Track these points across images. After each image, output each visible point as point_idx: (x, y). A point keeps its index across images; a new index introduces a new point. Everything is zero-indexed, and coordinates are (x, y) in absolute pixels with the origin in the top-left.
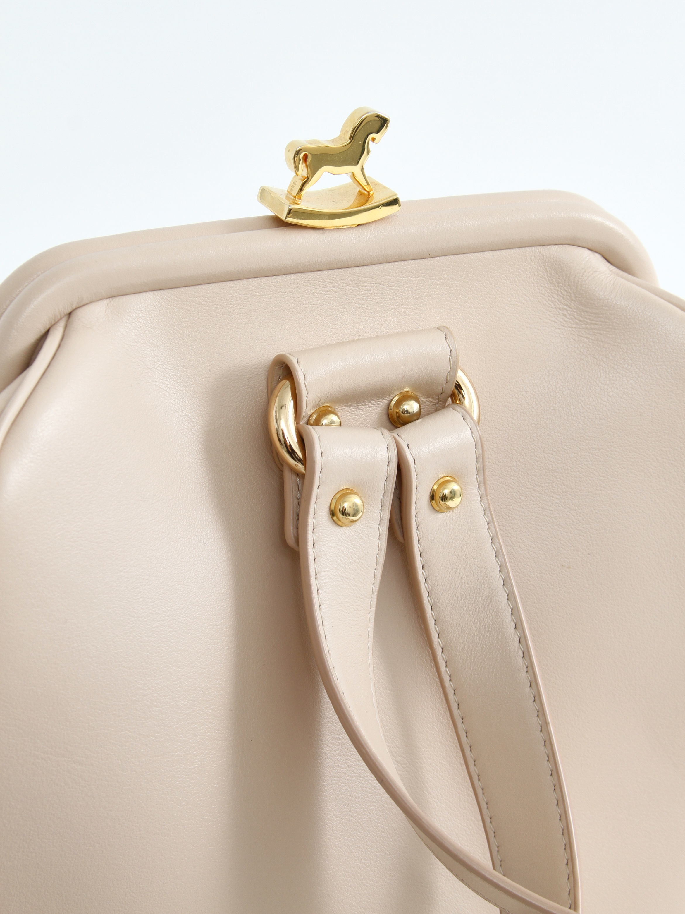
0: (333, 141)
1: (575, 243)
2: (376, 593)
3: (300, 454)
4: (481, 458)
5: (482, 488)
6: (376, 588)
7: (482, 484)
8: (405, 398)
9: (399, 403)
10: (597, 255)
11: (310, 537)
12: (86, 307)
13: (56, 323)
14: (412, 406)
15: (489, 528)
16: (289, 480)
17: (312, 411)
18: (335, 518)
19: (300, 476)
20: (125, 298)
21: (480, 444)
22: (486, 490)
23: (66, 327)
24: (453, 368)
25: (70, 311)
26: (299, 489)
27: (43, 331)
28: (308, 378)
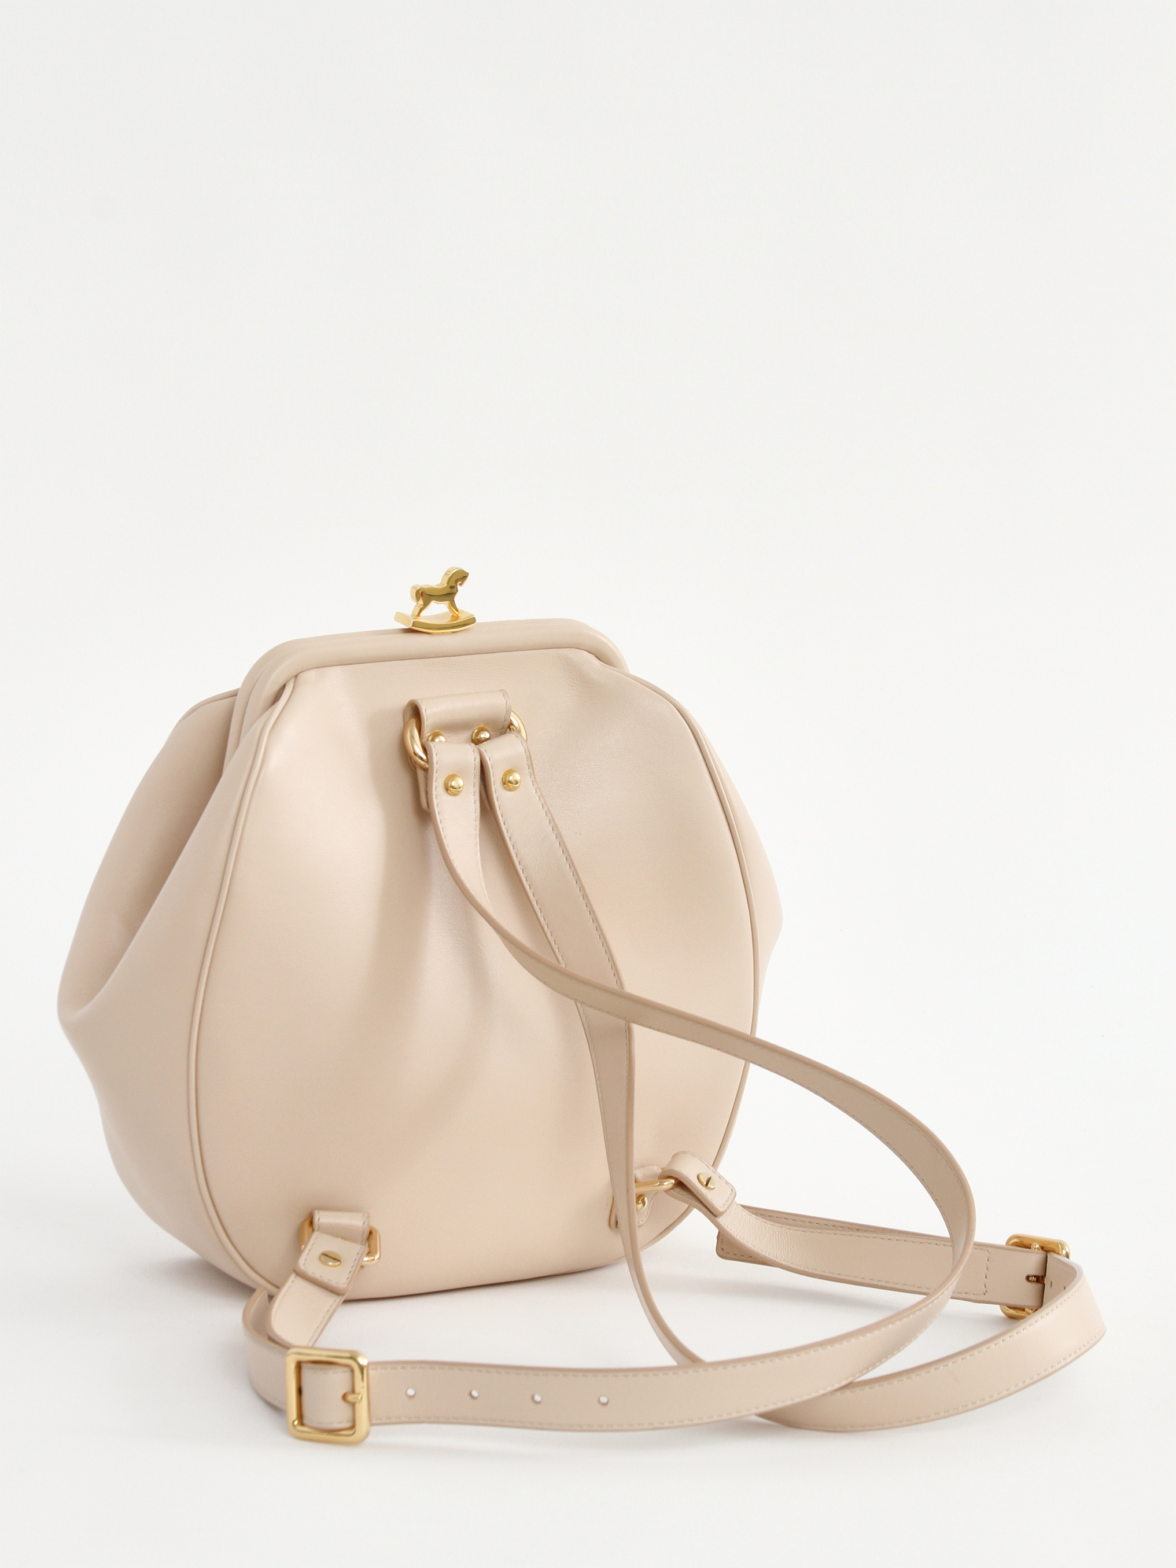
0: (438, 585)
1: (578, 647)
2: (478, 835)
3: (424, 757)
4: (529, 758)
5: (533, 777)
6: (478, 832)
7: (533, 773)
8: (481, 730)
9: (478, 734)
10: (592, 655)
11: (435, 802)
12: (305, 672)
13: (288, 681)
14: (485, 735)
15: (539, 800)
16: (420, 774)
17: (429, 735)
18: (449, 792)
19: (426, 770)
20: (325, 668)
21: (528, 751)
22: (535, 778)
23: (295, 682)
24: (508, 712)
25: (296, 674)
26: (426, 778)
27: (283, 684)
28: (428, 712)
